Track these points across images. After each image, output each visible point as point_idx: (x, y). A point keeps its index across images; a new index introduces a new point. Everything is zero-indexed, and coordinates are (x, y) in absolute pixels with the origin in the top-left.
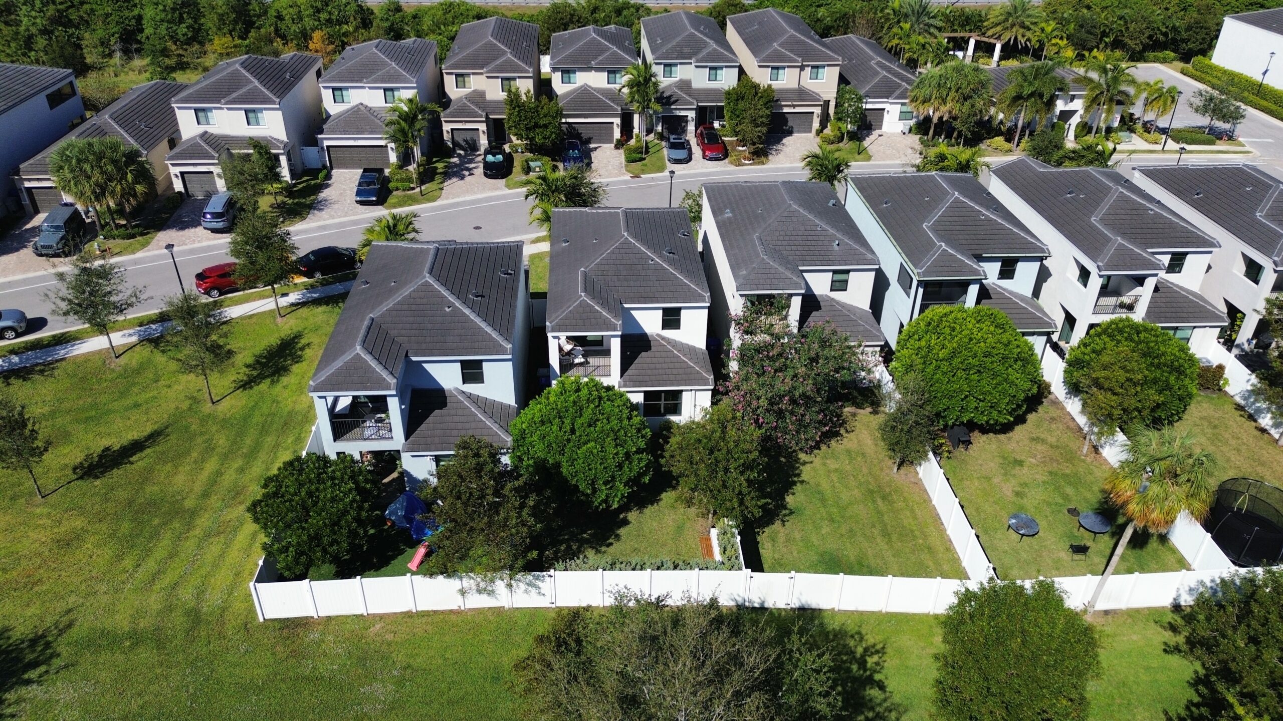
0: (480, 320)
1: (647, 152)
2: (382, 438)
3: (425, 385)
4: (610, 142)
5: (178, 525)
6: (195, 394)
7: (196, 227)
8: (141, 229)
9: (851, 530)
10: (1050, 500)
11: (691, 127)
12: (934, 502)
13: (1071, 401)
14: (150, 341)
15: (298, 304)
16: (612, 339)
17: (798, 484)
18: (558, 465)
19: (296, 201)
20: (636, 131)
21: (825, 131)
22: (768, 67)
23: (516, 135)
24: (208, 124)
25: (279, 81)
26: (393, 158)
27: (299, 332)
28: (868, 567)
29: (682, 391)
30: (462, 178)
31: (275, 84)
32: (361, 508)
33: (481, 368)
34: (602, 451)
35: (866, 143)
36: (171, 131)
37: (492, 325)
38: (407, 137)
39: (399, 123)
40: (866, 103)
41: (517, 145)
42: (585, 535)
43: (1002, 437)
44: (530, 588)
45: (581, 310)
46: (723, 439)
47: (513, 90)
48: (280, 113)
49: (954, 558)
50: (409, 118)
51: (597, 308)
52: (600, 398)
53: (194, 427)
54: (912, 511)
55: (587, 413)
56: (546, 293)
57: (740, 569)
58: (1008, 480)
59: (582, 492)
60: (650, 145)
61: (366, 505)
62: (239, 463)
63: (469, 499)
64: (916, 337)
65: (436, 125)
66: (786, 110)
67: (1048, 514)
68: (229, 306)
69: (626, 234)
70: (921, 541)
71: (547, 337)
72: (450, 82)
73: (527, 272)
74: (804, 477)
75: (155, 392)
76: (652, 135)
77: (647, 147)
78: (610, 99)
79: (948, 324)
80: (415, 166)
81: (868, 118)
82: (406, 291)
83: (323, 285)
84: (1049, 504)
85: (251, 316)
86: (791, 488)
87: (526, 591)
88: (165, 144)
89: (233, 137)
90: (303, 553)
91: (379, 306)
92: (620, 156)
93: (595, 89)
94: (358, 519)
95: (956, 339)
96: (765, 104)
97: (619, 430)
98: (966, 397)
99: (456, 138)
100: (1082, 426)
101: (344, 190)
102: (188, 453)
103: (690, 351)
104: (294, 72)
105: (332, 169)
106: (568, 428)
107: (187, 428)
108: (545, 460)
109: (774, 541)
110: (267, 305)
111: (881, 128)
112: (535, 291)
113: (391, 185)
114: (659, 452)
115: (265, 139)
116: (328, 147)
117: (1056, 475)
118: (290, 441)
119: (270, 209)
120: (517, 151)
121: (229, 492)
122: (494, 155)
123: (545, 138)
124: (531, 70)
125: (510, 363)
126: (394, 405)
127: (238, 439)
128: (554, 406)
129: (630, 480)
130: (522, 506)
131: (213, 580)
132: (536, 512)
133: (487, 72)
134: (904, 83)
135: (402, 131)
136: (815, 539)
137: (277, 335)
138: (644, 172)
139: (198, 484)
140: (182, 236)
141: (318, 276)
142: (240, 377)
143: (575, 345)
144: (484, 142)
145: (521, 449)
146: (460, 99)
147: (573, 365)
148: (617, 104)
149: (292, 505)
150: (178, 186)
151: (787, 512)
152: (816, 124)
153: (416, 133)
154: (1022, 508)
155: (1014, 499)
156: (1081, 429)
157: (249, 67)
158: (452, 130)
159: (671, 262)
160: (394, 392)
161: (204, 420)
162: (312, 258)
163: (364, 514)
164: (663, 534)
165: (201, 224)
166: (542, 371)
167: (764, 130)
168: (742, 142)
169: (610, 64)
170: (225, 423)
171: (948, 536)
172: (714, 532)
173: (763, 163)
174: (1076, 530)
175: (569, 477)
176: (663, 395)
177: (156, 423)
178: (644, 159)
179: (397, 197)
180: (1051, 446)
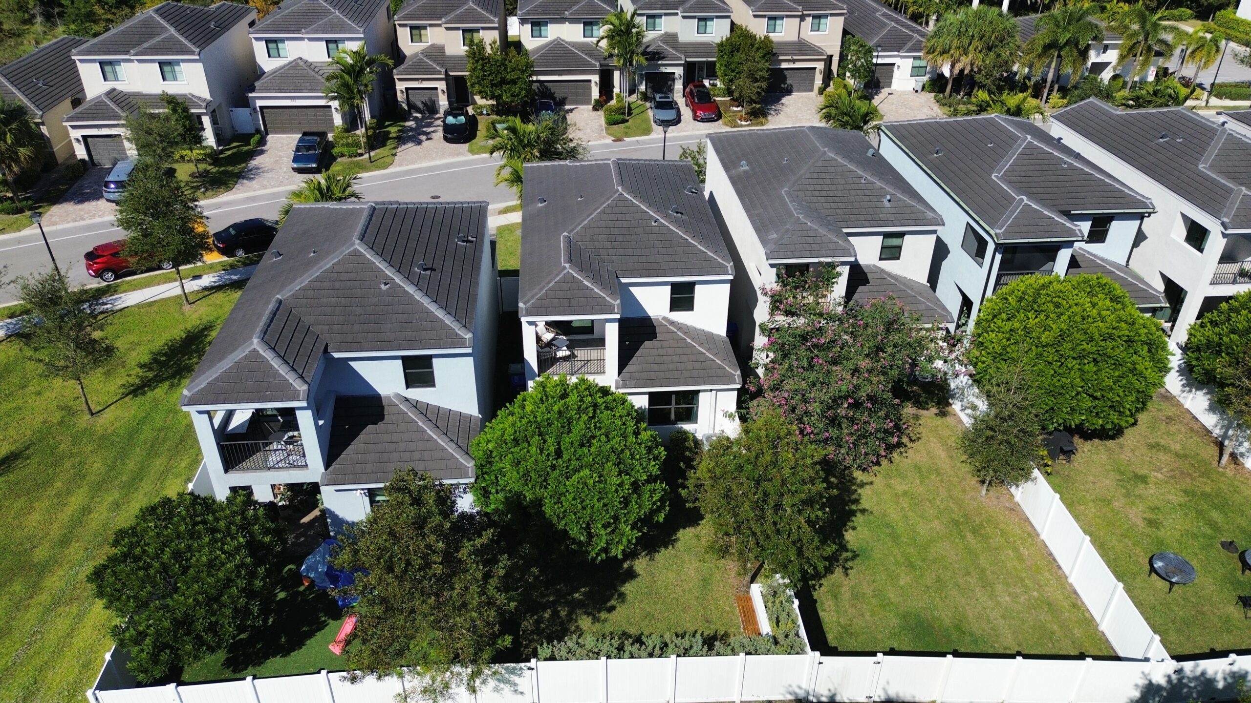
0: (429, 300)
1: (630, 114)
2: (293, 466)
3: (356, 391)
4: (588, 102)
5: (18, 588)
6: (71, 404)
7: (98, 199)
8: (30, 202)
9: (939, 580)
10: (1195, 530)
11: (678, 86)
12: (1043, 537)
13: (1191, 396)
14: (19, 335)
15: (212, 288)
16: (608, 325)
17: (858, 514)
18: (538, 503)
19: (223, 169)
20: (616, 90)
21: (828, 90)
22: (764, 16)
23: (480, 92)
24: (116, 79)
25: (201, 30)
26: (338, 120)
27: (210, 322)
28: (971, 635)
29: (698, 391)
30: (419, 143)
31: (197, 33)
32: (253, 575)
33: (430, 366)
34: (600, 482)
35: (876, 101)
36: (75, 91)
37: (445, 308)
38: (353, 93)
39: (342, 77)
40: (878, 57)
41: (481, 107)
42: (577, 595)
43: (1110, 443)
44: (502, 685)
45: (565, 286)
46: (774, 464)
47: (476, 41)
48: (200, 66)
49: (1086, 619)
50: (355, 71)
51: (586, 283)
52: (595, 406)
53: (63, 447)
54: (1016, 549)
55: (578, 429)
56: (518, 271)
57: (802, 651)
58: (1133, 503)
59: (574, 539)
60: (633, 106)
61: (261, 570)
62: (115, 494)
63: (406, 571)
64: (1004, 316)
65: (388, 85)
66: (784, 65)
67: (1198, 552)
68: (125, 291)
69: (620, 189)
70: (1035, 593)
71: (519, 325)
72: (404, 35)
73: (493, 244)
74: (865, 504)
75: (20, 402)
76: (634, 96)
77: (630, 109)
78: (586, 54)
79: (1049, 299)
80: (363, 130)
81: (877, 75)
82: (328, 263)
83: (245, 264)
84: (1195, 536)
85: (151, 304)
86: (849, 521)
87: (496, 690)
88: (67, 103)
89: (146, 95)
90: (166, 646)
91: (290, 283)
92: (600, 118)
93: (570, 43)
94: (250, 593)
95: (1063, 318)
96: (763, 57)
97: (622, 450)
98: (1078, 393)
99: (411, 98)
100: (1210, 428)
101: (281, 157)
102: (50, 482)
103: (708, 338)
104: (220, 22)
105: (267, 134)
106: (552, 449)
107: (53, 448)
108: (519, 495)
109: (836, 598)
110: (171, 290)
111: (889, 86)
112: (504, 268)
113: (335, 151)
114: (680, 481)
115: (184, 96)
116: (262, 108)
117: (1194, 494)
118: (183, 465)
119: (190, 178)
120: (481, 114)
121: (96, 537)
122: (455, 116)
123: (513, 95)
124: (496, 20)
125: (470, 360)
126: (306, 420)
127: (119, 461)
128: (532, 418)
129: (640, 519)
130: (487, 576)
131: (50, 675)
132: (506, 586)
133: (446, 23)
134: (915, 35)
135: (346, 85)
136: (892, 595)
137: (182, 327)
138: (627, 135)
139: (57, 526)
140: (80, 210)
141: (241, 253)
142: (131, 380)
143: (557, 334)
144: (443, 102)
145: (486, 477)
146: (416, 55)
147: (554, 360)
148: (595, 59)
149: (148, 576)
150: (81, 153)
151: (849, 554)
152: (818, 81)
153: (362, 88)
154: (1160, 542)
155: (1148, 530)
156: (1208, 432)
157: (166, 14)
158: (407, 89)
159: (680, 224)
160: (304, 404)
161: (76, 439)
162: (233, 232)
163: (258, 583)
164: (684, 591)
165: (102, 197)
166: (514, 367)
167: (764, 85)
168: (738, 101)
169: (587, 14)
170: (104, 441)
171: (1071, 585)
172: (756, 590)
173: (762, 124)
174: (1239, 573)
175: (555, 520)
176: (674, 397)
177: (15, 441)
178: (627, 121)
179: (342, 164)
180: (1177, 455)
